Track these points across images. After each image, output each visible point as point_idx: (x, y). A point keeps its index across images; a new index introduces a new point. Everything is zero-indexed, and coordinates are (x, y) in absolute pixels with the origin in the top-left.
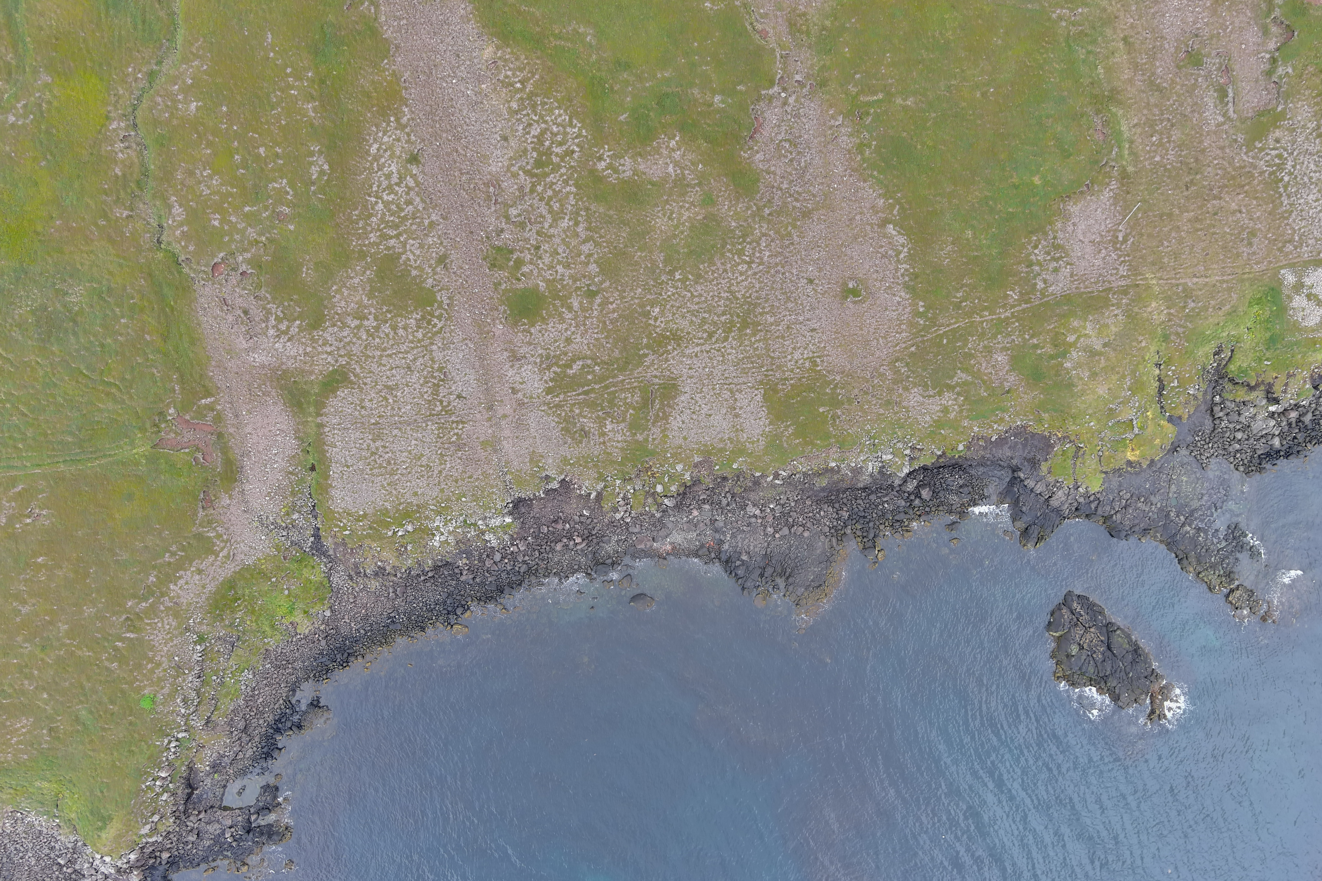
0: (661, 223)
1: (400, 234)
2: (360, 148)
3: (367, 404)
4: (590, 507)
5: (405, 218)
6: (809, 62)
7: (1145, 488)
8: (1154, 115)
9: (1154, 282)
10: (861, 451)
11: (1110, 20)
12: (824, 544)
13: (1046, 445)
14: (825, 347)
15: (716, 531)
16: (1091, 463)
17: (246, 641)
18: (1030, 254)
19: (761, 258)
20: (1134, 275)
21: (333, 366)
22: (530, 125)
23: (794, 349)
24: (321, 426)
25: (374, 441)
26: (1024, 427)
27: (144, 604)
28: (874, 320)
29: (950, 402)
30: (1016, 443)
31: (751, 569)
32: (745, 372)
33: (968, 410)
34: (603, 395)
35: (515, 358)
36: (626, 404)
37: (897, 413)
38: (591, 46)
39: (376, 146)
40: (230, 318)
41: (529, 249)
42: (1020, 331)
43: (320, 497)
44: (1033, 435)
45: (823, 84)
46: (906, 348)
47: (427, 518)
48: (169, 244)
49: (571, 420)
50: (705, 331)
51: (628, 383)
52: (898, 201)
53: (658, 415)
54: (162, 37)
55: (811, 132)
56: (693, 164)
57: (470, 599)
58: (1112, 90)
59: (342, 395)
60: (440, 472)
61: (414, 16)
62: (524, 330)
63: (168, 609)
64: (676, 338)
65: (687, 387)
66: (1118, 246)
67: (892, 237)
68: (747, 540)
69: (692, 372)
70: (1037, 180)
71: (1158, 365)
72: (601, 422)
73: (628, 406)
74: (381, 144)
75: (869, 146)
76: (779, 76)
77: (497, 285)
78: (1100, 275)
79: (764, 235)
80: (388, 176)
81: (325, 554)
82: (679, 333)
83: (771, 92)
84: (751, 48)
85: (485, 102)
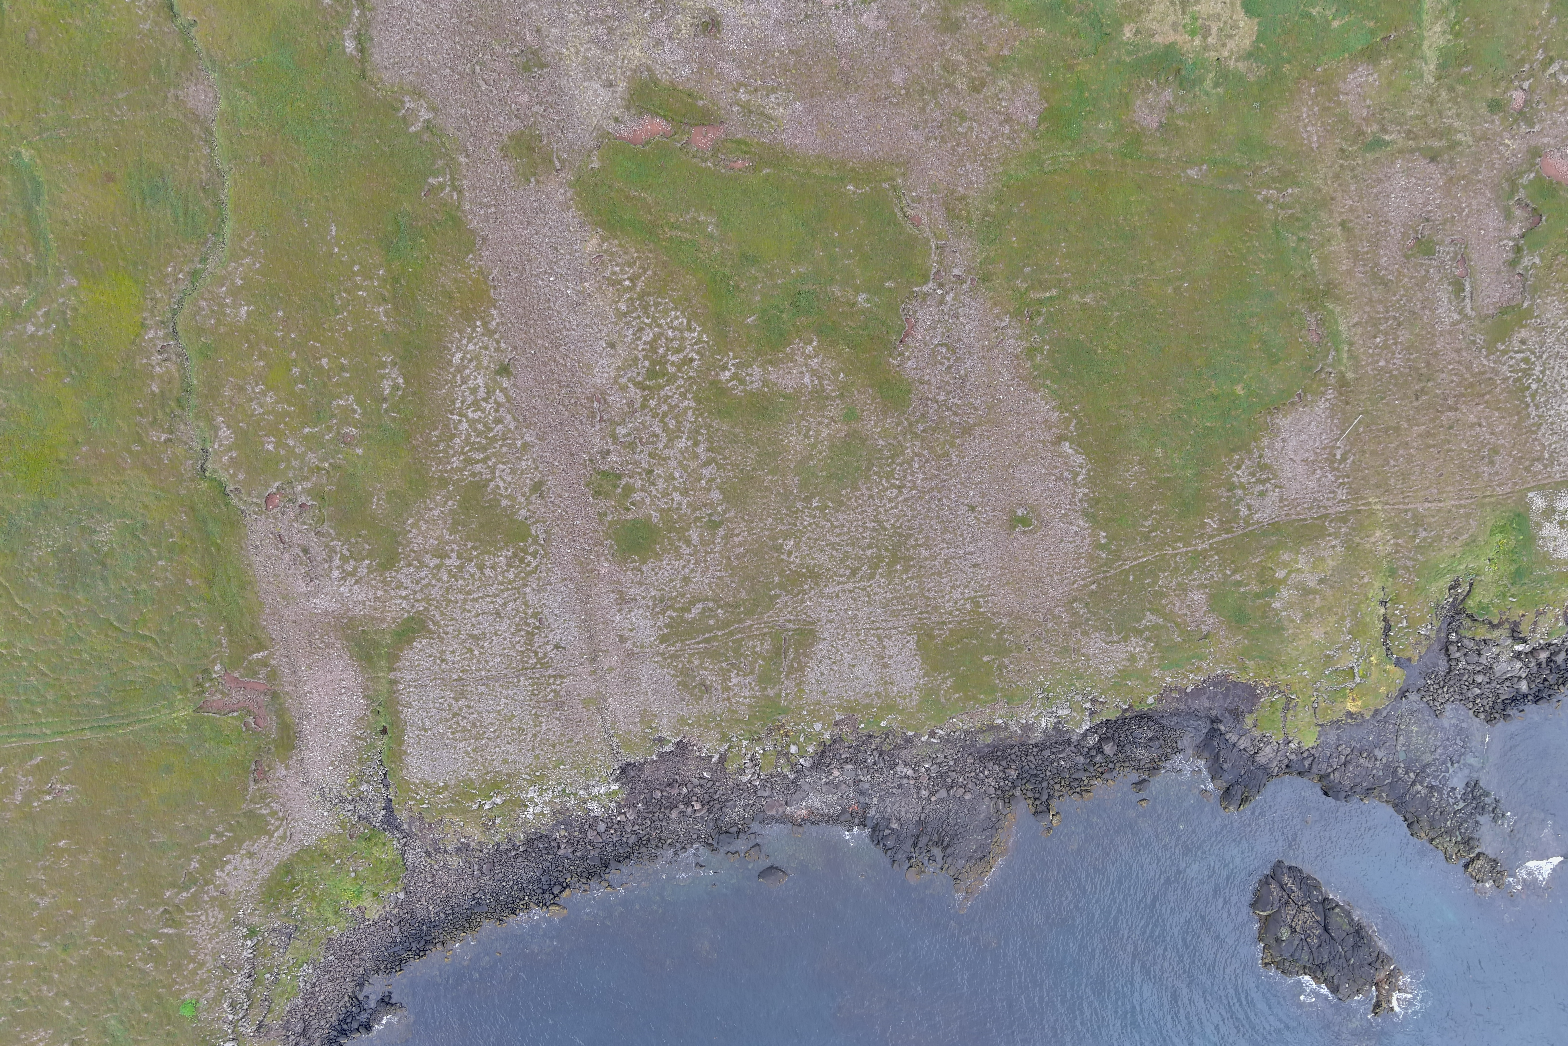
0: (795, 442)
1: (488, 458)
2: (441, 357)
3: (449, 656)
4: (711, 769)
5: (494, 439)
6: (970, 253)
7: (1368, 741)
8: (1378, 313)
9: (1379, 507)
10: (1033, 706)
11: (1325, 203)
12: (988, 807)
13: (1251, 695)
14: (989, 585)
15: (861, 793)
16: (1304, 716)
17: (305, 931)
18: (1231, 476)
19: (913, 482)
20: (1354, 499)
21: (409, 612)
22: (641, 329)
23: (953, 587)
24: (394, 682)
25: (456, 699)
26: (1226, 676)
27: (184, 894)
28: (1047, 554)
29: (1138, 649)
30: (1216, 693)
31: (902, 838)
32: (895, 614)
33: (1159, 658)
34: (726, 643)
35: (623, 600)
36: (754, 653)
37: (1075, 662)
38: (713, 237)
39: (459, 355)
40: (287, 557)
41: (640, 474)
42: (1220, 566)
43: (393, 766)
44: (1236, 684)
45: (987, 278)
46: (1085, 586)
47: (519, 788)
48: (215, 471)
49: (690, 672)
50: (848, 567)
51: (757, 629)
52: (1075, 415)
53: (792, 666)
54: (207, 230)
55: (971, 335)
56: (833, 373)
57: (569, 875)
58: (1328, 283)
59: (419, 646)
60: (535, 735)
61: (505, 204)
62: (634, 568)
63: (213, 899)
64: (814, 575)
65: (827, 633)
66: (1336, 465)
67: (1068, 456)
68: (897, 805)
69: (832, 616)
70: (1239, 390)
71: (1384, 603)
72: (725, 675)
73: (757, 655)
74: (466, 353)
75: (1041, 352)
76: (934, 270)
77: (602, 515)
78: (1315, 499)
79: (917, 455)
80: (474, 390)
81: (398, 828)
82: (817, 569)
83: (925, 289)
84: (902, 238)
85: (588, 303)
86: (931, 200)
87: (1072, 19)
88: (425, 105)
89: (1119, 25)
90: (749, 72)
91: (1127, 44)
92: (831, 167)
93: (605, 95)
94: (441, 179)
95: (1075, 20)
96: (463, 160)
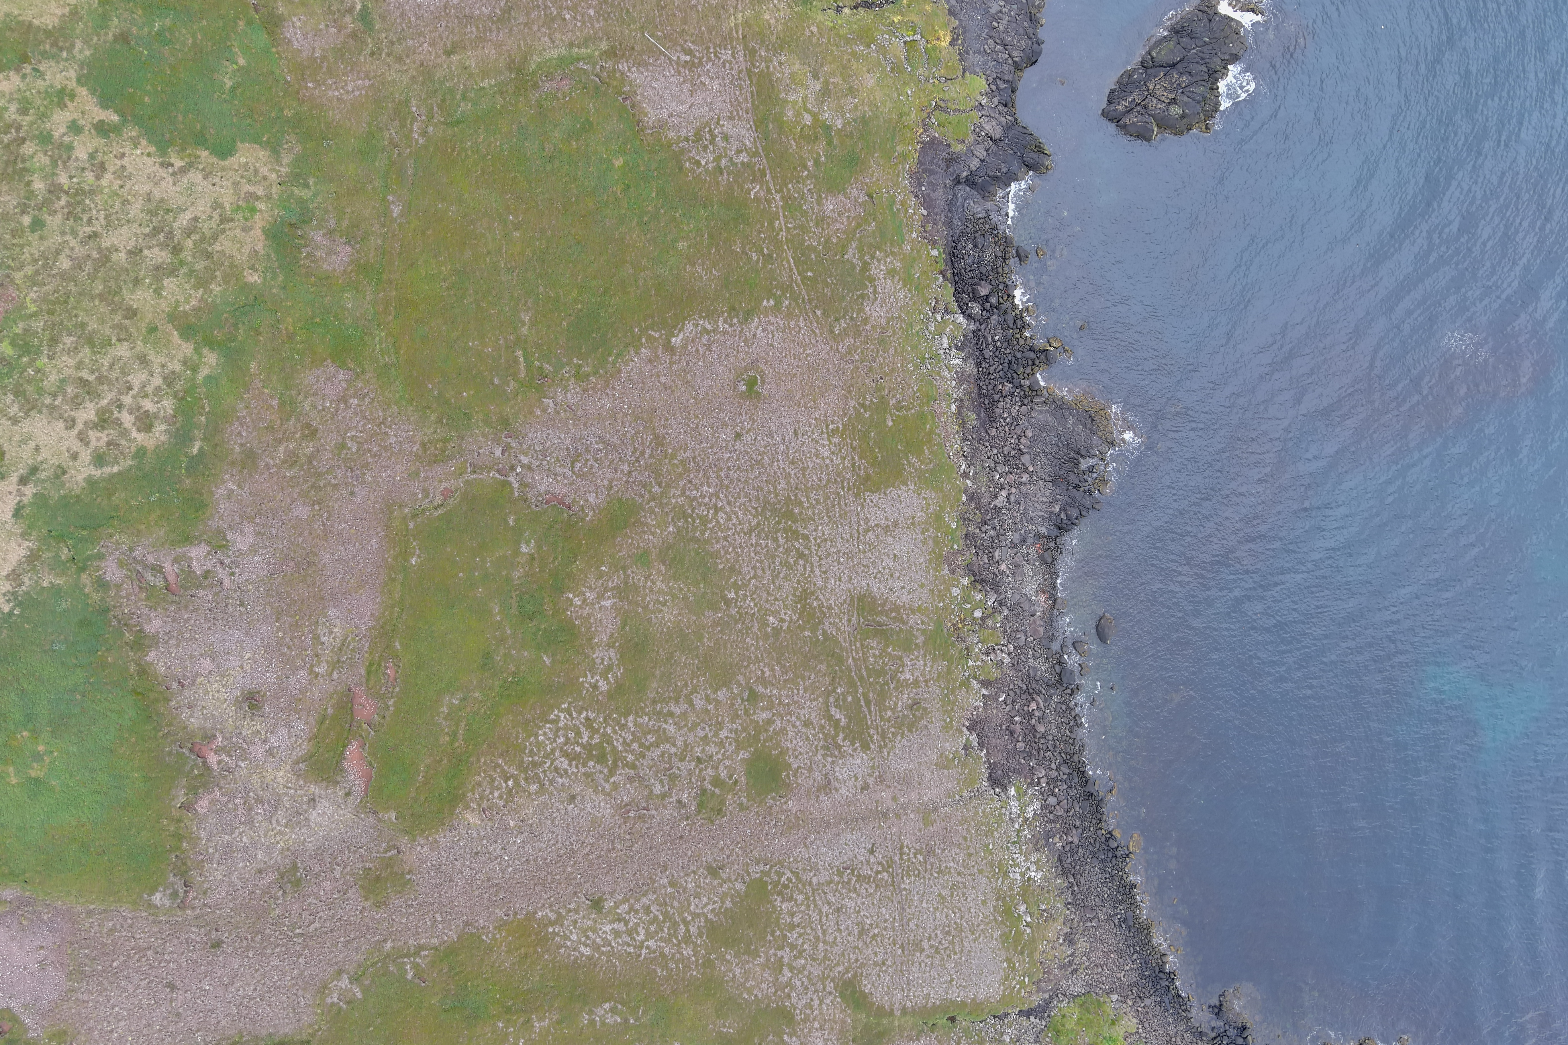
0: (669, 615)
1: (684, 921)
2: (584, 966)
3: (879, 958)
4: (996, 694)
5: (666, 915)
6: (480, 439)
7: (981, 20)
8: (539, 17)
9: (740, 16)
10: (939, 374)
11: (426, 71)
12: (1041, 412)
13: (931, 146)
14: (816, 419)
15: (1024, 541)
16: (954, 91)
18: (707, 170)
19: (711, 496)
20: (732, 42)
21: (835, 997)
22: (556, 770)
24: (904, 1011)
26: (911, 174)
28: (784, 360)
29: (882, 267)
30: (928, 183)
31: (1070, 501)
32: (844, 515)
33: (892, 245)
34: (871, 683)
35: (827, 786)
36: (881, 656)
37: (894, 331)
38: (465, 699)
39: (582, 949)
41: (701, 770)
42: (799, 182)
43: (986, 1011)
44: (920, 163)
45: (505, 422)
46: (817, 321)
47: (1011, 888)
49: (899, 720)
50: (796, 562)
52: (644, 331)
53: (895, 618)
55: (562, 437)
56: (601, 577)
57: (1099, 832)
58: (510, 70)
59: (869, 986)
60: (959, 874)
61: (432, 904)
62: (795, 776)
64: (804, 596)
65: (862, 583)
66: (696, 61)
67: (686, 339)
68: (1036, 505)
69: (845, 578)
70: (618, 162)
71: (839, 9)
72: (902, 685)
73: (883, 652)
74: (580, 942)
75: (579, 367)
76: (497, 475)
77: (742, 808)
78: (731, 83)
79: (683, 492)
80: (617, 934)
81: (1048, 1003)
82: (798, 593)
83: (516, 485)
84: (464, 509)
85: (530, 822)
86: (426, 479)
87: (241, 335)
88: (335, 983)
89: (246, 287)
90: (298, 662)
91: (265, 278)
92: (394, 580)
93: (323, 806)
94: (408, 967)
95: (241, 332)
96: (389, 945)
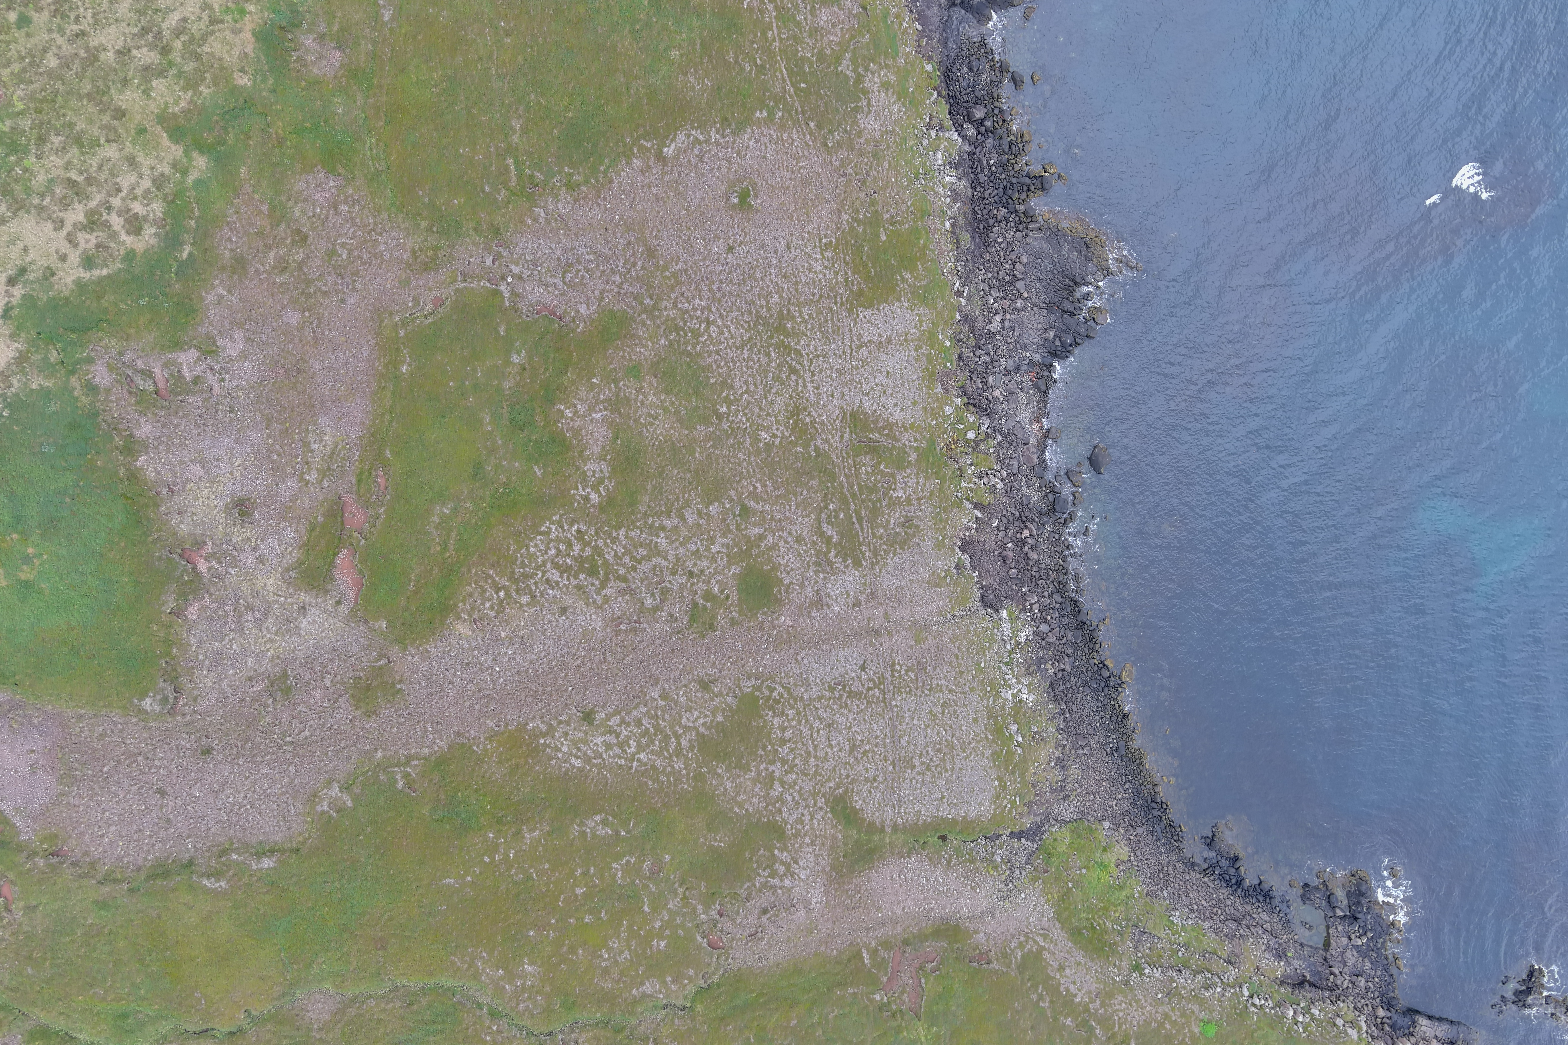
0: (661, 429)
1: (675, 734)
2: (575, 778)
3: (871, 774)
4: (989, 518)
5: (657, 728)
6: (471, 247)
10: (933, 190)
12: (1036, 239)
14: (809, 233)
15: (1018, 368)
17: (1137, 918)
19: (703, 309)
21: (826, 812)
22: (548, 581)
23: (810, 270)
24: (895, 828)
25: (913, 767)
27: (1098, 1031)
28: (778, 173)
29: (877, 80)
31: (1064, 328)
32: (837, 330)
33: (886, 57)
34: (863, 500)
35: (818, 603)
36: (873, 473)
37: (888, 145)
38: (455, 508)
39: (573, 760)
40: (771, 929)
41: (693, 584)
43: (977, 830)
45: (496, 231)
46: (810, 133)
47: (1002, 708)
48: (685, 998)
49: (891, 538)
50: (788, 377)
51: (850, 470)
52: (636, 141)
53: (887, 435)
54: (450, 1002)
55: (553, 247)
56: (592, 390)
57: (1091, 661)
59: (860, 802)
60: (950, 691)
61: (423, 714)
62: (787, 592)
63: (1103, 1005)
64: (796, 412)
65: (854, 399)
67: (678, 149)
68: (1030, 331)
69: (837, 394)
72: (895, 503)
73: (876, 470)
74: (571, 754)
75: (571, 175)
76: (488, 284)
77: (733, 621)
79: (675, 305)
80: (608, 746)
81: (1039, 827)
82: (791, 409)
83: (506, 295)
84: (455, 317)
85: (522, 633)
86: (417, 287)
87: (231, 139)
88: (325, 791)
89: (235, 90)
90: (289, 470)
91: (255, 81)
92: (384, 387)
93: (314, 614)
94: (399, 776)
95: (231, 135)
96: (379, 754)
